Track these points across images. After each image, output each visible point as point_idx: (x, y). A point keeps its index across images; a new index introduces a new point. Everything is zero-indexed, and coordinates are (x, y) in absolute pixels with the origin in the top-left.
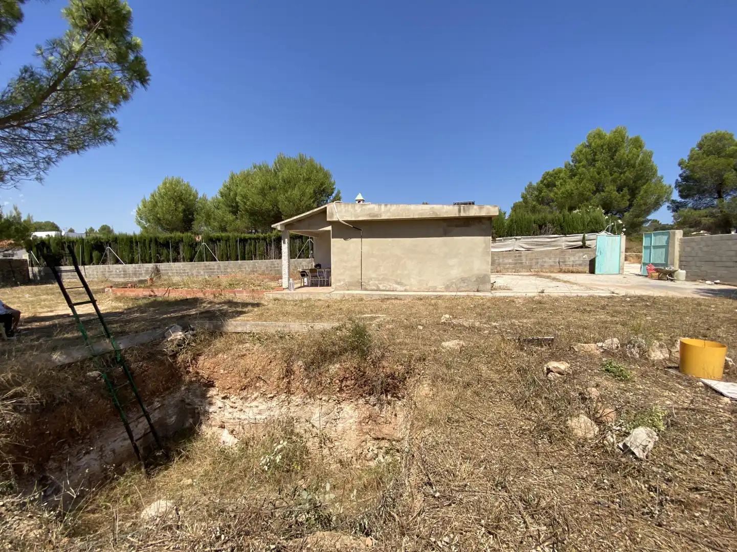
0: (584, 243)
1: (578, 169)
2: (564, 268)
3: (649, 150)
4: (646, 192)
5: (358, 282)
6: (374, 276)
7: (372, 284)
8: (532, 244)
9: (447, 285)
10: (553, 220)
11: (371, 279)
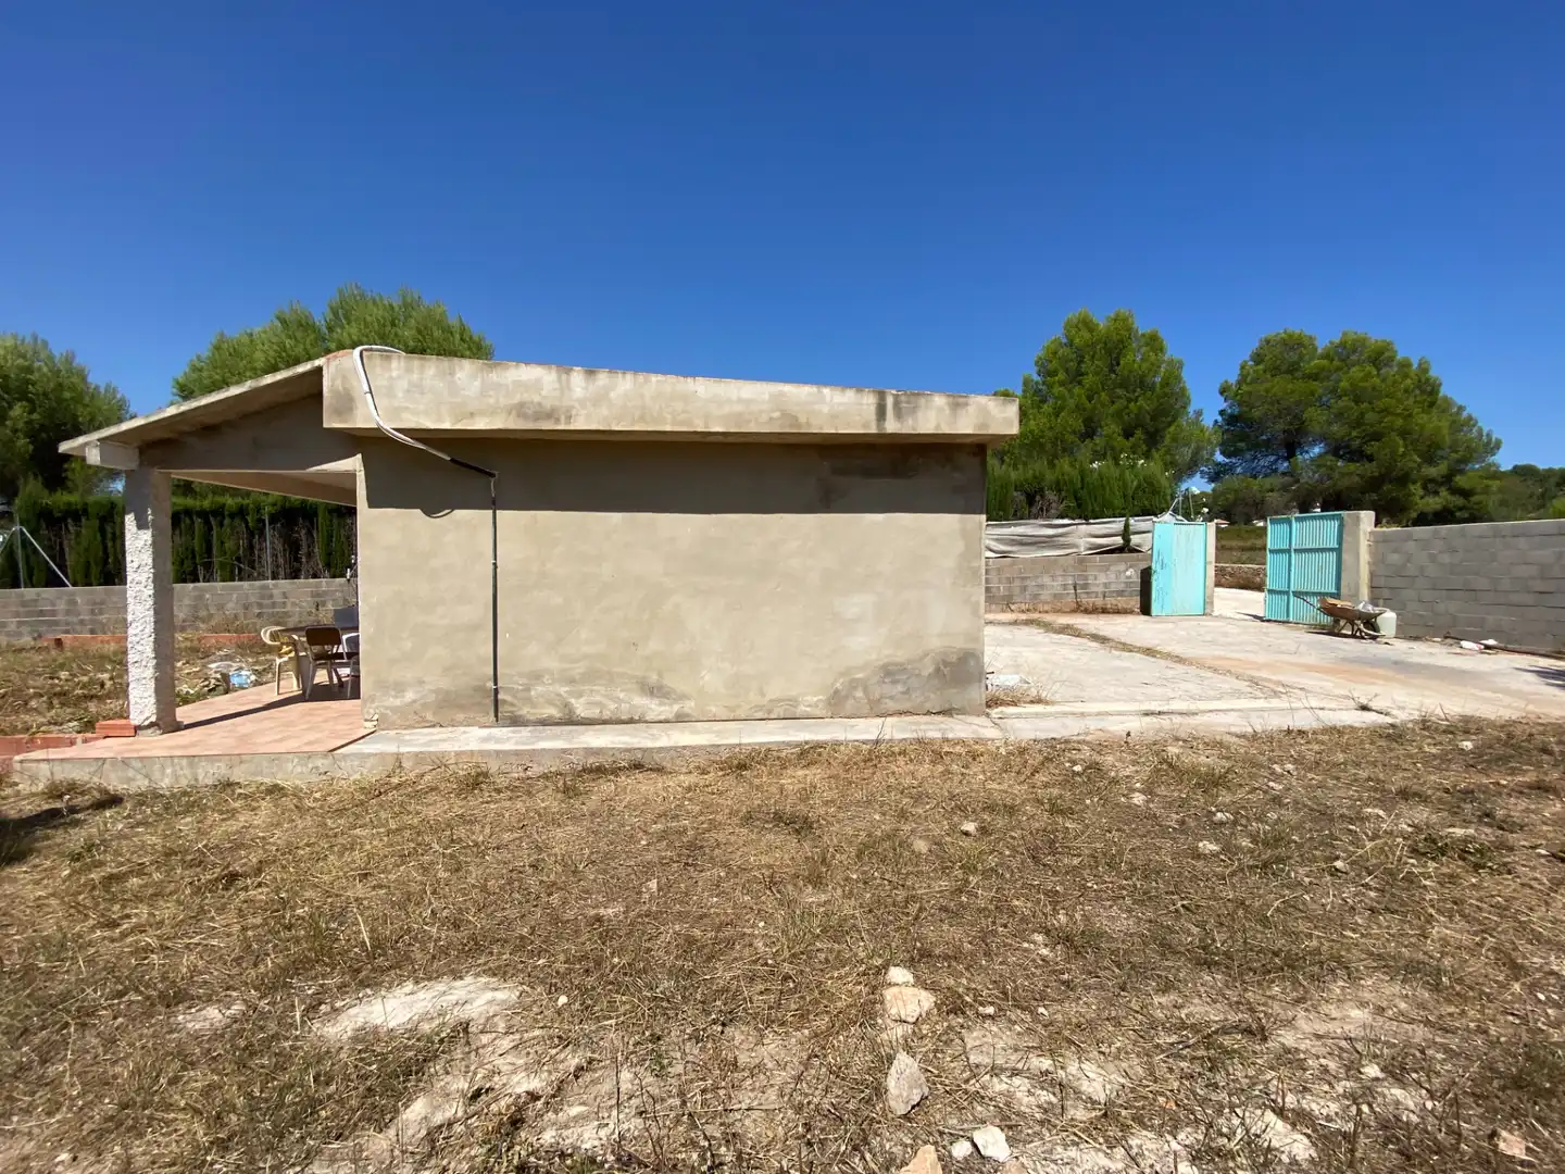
0: (1127, 540)
1: (1050, 386)
2: (1085, 600)
3: (1176, 357)
4: (1174, 440)
5: (480, 689)
6: (551, 663)
7: (543, 700)
8: (1013, 542)
9: (837, 692)
10: (1058, 483)
11: (537, 677)
